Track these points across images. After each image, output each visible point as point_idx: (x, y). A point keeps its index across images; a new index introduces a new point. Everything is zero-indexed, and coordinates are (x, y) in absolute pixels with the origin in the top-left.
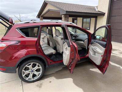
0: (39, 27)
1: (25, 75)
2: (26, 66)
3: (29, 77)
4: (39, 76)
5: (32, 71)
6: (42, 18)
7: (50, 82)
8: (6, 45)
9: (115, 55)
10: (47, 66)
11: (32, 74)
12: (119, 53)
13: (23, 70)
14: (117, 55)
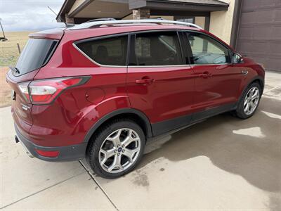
0: (127, 36)
1: (105, 160)
2: (108, 138)
3: (114, 163)
4: (134, 160)
5: (120, 150)
6: (72, 20)
7: (162, 170)
8: (58, 90)
9: (267, 97)
10: (149, 134)
11: (120, 156)
12: (272, 91)
13: (101, 151)
14: (272, 97)
